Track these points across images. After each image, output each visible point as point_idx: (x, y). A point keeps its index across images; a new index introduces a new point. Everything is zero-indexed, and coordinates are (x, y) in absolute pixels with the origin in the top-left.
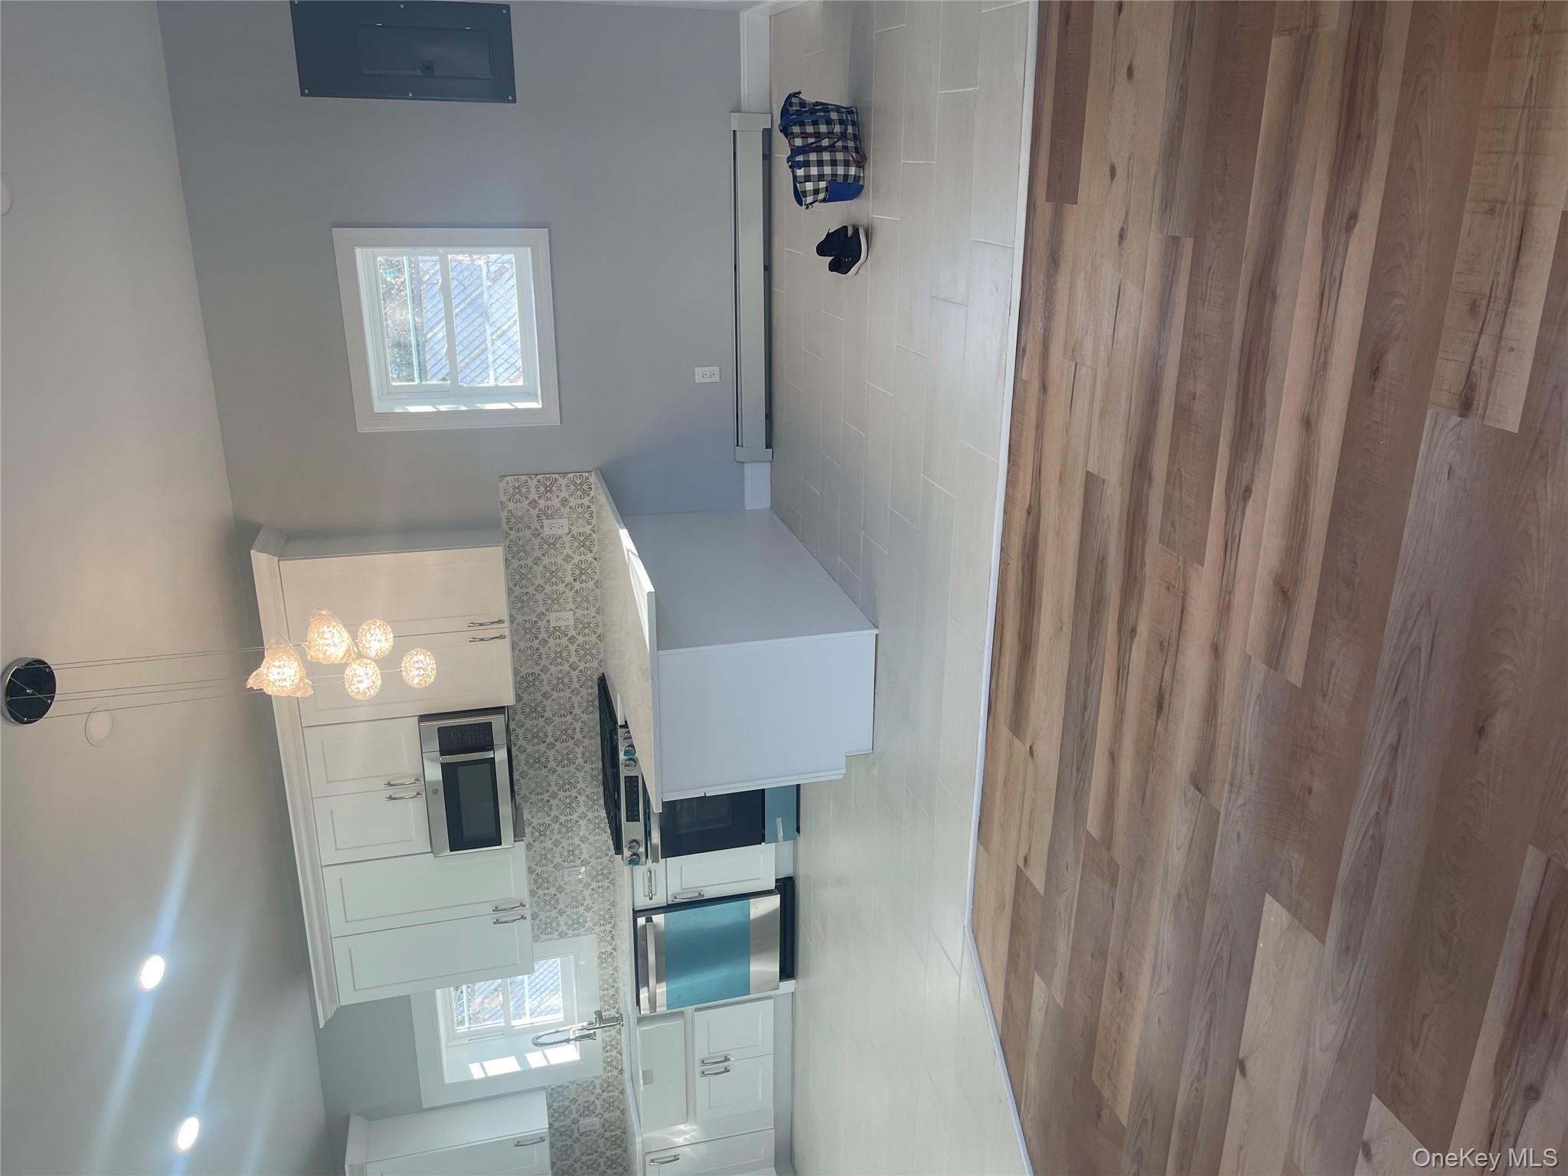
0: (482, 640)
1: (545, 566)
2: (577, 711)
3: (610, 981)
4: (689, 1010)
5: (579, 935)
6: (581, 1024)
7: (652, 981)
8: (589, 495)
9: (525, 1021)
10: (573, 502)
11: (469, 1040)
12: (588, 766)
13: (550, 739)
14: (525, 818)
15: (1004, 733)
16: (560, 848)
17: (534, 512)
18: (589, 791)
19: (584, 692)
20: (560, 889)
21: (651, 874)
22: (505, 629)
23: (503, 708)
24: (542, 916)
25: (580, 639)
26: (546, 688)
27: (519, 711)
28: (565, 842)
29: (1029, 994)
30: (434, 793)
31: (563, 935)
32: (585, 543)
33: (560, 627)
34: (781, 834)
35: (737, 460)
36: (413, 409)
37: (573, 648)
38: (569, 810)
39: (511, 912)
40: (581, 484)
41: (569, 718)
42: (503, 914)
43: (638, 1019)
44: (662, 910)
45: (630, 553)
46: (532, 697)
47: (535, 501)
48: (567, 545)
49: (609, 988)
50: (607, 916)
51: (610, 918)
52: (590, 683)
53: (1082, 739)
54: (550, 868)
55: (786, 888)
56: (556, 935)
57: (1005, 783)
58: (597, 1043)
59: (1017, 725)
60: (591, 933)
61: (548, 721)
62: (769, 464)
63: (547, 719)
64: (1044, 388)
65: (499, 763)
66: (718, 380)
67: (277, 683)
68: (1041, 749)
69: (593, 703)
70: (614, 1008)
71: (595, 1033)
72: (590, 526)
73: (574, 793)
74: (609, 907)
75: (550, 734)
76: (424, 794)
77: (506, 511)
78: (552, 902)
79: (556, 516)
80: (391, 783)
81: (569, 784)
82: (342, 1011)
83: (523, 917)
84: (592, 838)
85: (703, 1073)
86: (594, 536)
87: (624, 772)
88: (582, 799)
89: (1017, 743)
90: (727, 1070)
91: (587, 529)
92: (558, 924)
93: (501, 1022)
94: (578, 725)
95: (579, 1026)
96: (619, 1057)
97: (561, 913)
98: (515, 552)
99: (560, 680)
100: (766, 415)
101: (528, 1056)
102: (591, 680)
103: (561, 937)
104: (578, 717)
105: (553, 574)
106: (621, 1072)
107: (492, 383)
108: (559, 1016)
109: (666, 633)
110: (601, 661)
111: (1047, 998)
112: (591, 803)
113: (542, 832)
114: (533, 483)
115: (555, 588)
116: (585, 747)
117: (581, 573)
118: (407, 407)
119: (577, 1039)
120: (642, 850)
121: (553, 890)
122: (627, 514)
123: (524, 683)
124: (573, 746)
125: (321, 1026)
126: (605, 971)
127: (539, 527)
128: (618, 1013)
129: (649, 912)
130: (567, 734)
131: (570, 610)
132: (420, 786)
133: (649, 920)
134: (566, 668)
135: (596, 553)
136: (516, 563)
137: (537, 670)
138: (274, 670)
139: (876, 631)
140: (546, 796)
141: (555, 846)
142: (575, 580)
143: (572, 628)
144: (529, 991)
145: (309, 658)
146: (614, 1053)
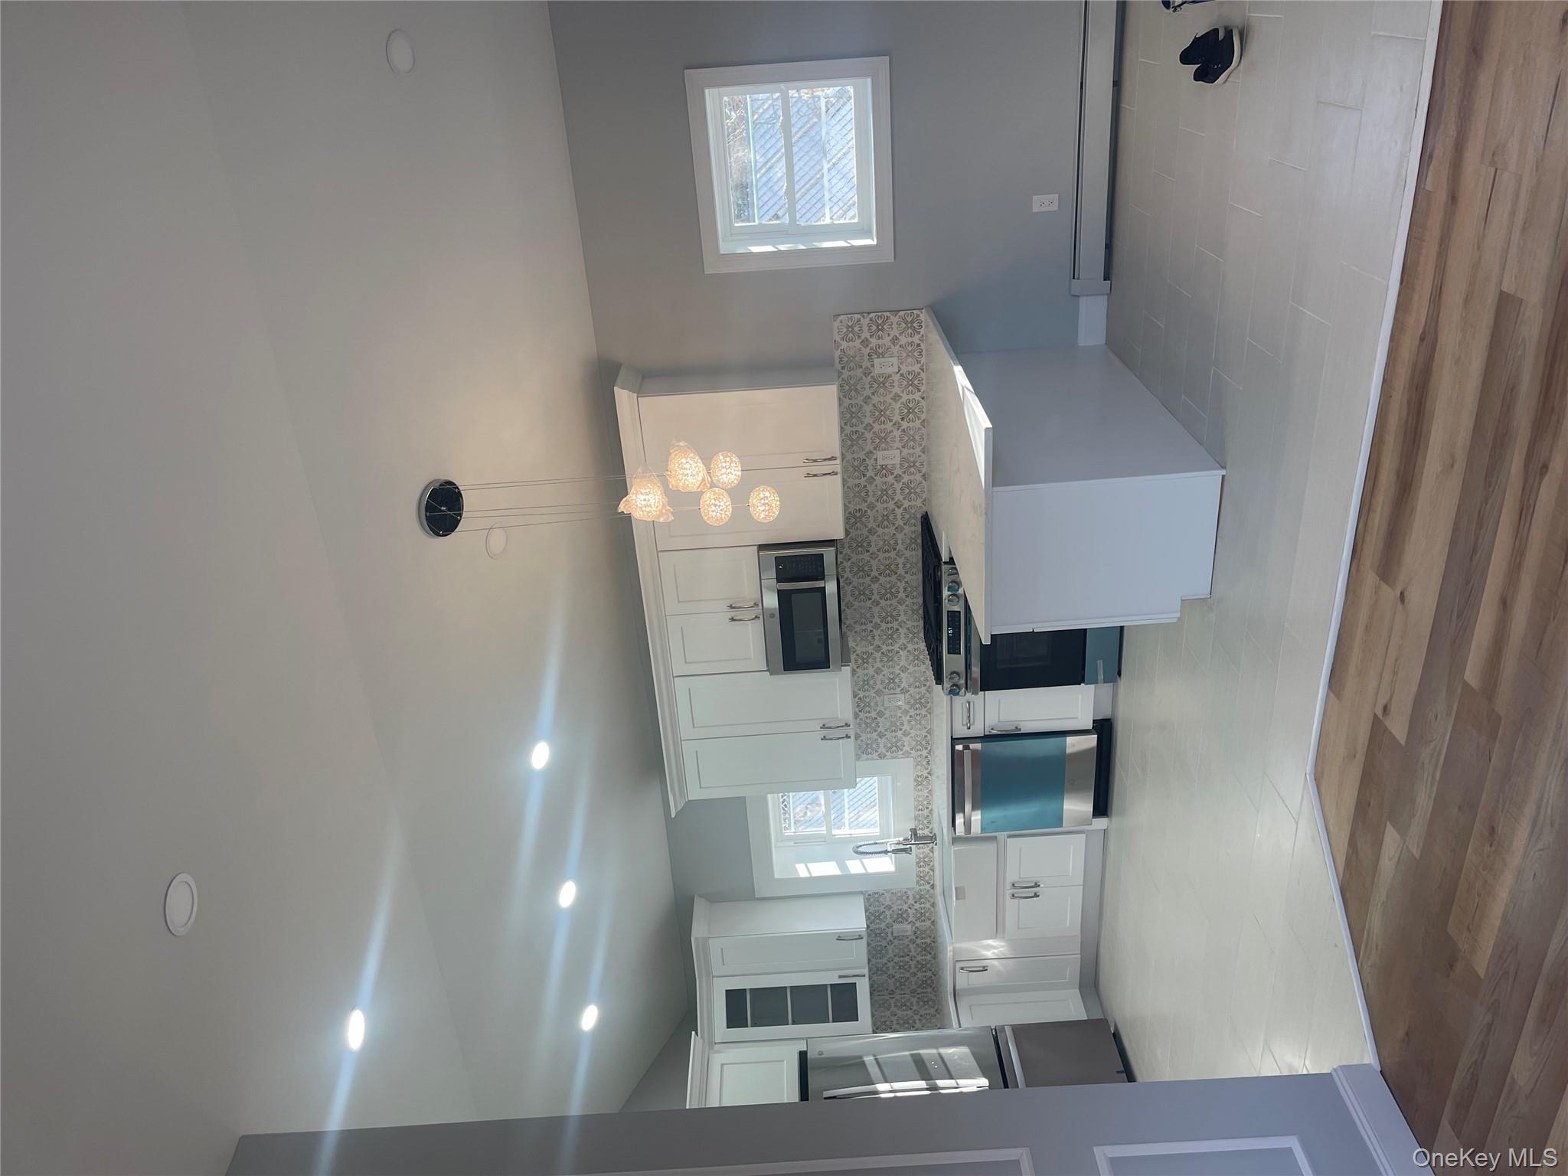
0: (815, 475)
1: (874, 405)
2: (900, 547)
3: (925, 803)
4: (1001, 835)
5: (896, 757)
6: (897, 839)
7: (968, 807)
8: (919, 333)
9: (844, 832)
10: (903, 340)
11: (795, 843)
12: (909, 601)
13: (874, 573)
14: (850, 646)
15: (1370, 578)
16: (881, 676)
17: (866, 351)
18: (909, 624)
19: (907, 529)
20: (880, 714)
21: (969, 705)
22: (837, 466)
23: (834, 540)
24: (864, 737)
25: (906, 478)
26: (871, 524)
27: (847, 545)
28: (886, 671)
29: (1378, 844)
30: (771, 617)
31: (882, 757)
32: (913, 381)
33: (886, 466)
34: (1101, 677)
35: (1072, 293)
36: (756, 249)
37: (897, 486)
38: (890, 641)
39: (836, 731)
40: (912, 322)
41: (893, 554)
42: (830, 731)
43: (953, 838)
44: (979, 740)
45: (965, 389)
46: (859, 532)
47: (867, 340)
48: (896, 384)
49: (924, 809)
50: (923, 743)
51: (926, 744)
52: (913, 521)
53: (1467, 584)
54: (872, 693)
55: (1104, 728)
56: (875, 755)
57: (1367, 629)
58: (910, 859)
59: (1388, 566)
60: (908, 757)
61: (873, 556)
62: (1106, 297)
63: (872, 554)
64: (1453, 198)
65: (829, 595)
66: (1056, 209)
67: (644, 509)
68: (1415, 596)
69: (916, 541)
70: (928, 827)
71: (910, 848)
72: (920, 365)
73: (895, 625)
74: (926, 734)
75: (874, 568)
76: (761, 617)
77: (839, 350)
78: (873, 725)
79: (886, 356)
80: (734, 606)
81: (890, 617)
82: (690, 804)
83: (848, 737)
84: (911, 669)
85: (1013, 895)
86: (923, 375)
87: (947, 607)
88: (902, 631)
89: (1385, 587)
90: (1036, 895)
91: (916, 368)
92: (878, 746)
93: (823, 830)
94: (900, 561)
95: (896, 840)
96: (931, 873)
97: (881, 735)
98: (847, 391)
99: (886, 517)
100: (1106, 244)
101: (848, 863)
102: (915, 518)
103: (881, 758)
104: (901, 553)
105: (881, 414)
106: (933, 887)
107: (828, 221)
108: (875, 831)
109: (1002, 469)
110: (925, 500)
111: (1400, 849)
112: (911, 635)
113: (865, 659)
114: (865, 322)
115: (883, 427)
116: (906, 582)
117: (909, 411)
118: (749, 248)
119: (895, 851)
120: (962, 682)
121: (874, 714)
122: (962, 351)
123: (853, 518)
124: (896, 581)
125: (673, 816)
126: (920, 793)
127: (870, 366)
128: (931, 833)
129: (966, 740)
130: (889, 569)
131: (897, 449)
132: (758, 611)
133: (966, 748)
134: (891, 505)
135: (924, 392)
136: (847, 402)
137: (864, 507)
138: (642, 497)
139: (1223, 472)
140: (869, 627)
141: (877, 673)
142: (902, 419)
143: (898, 466)
144: (848, 803)
145: (671, 487)
146: (927, 869)
